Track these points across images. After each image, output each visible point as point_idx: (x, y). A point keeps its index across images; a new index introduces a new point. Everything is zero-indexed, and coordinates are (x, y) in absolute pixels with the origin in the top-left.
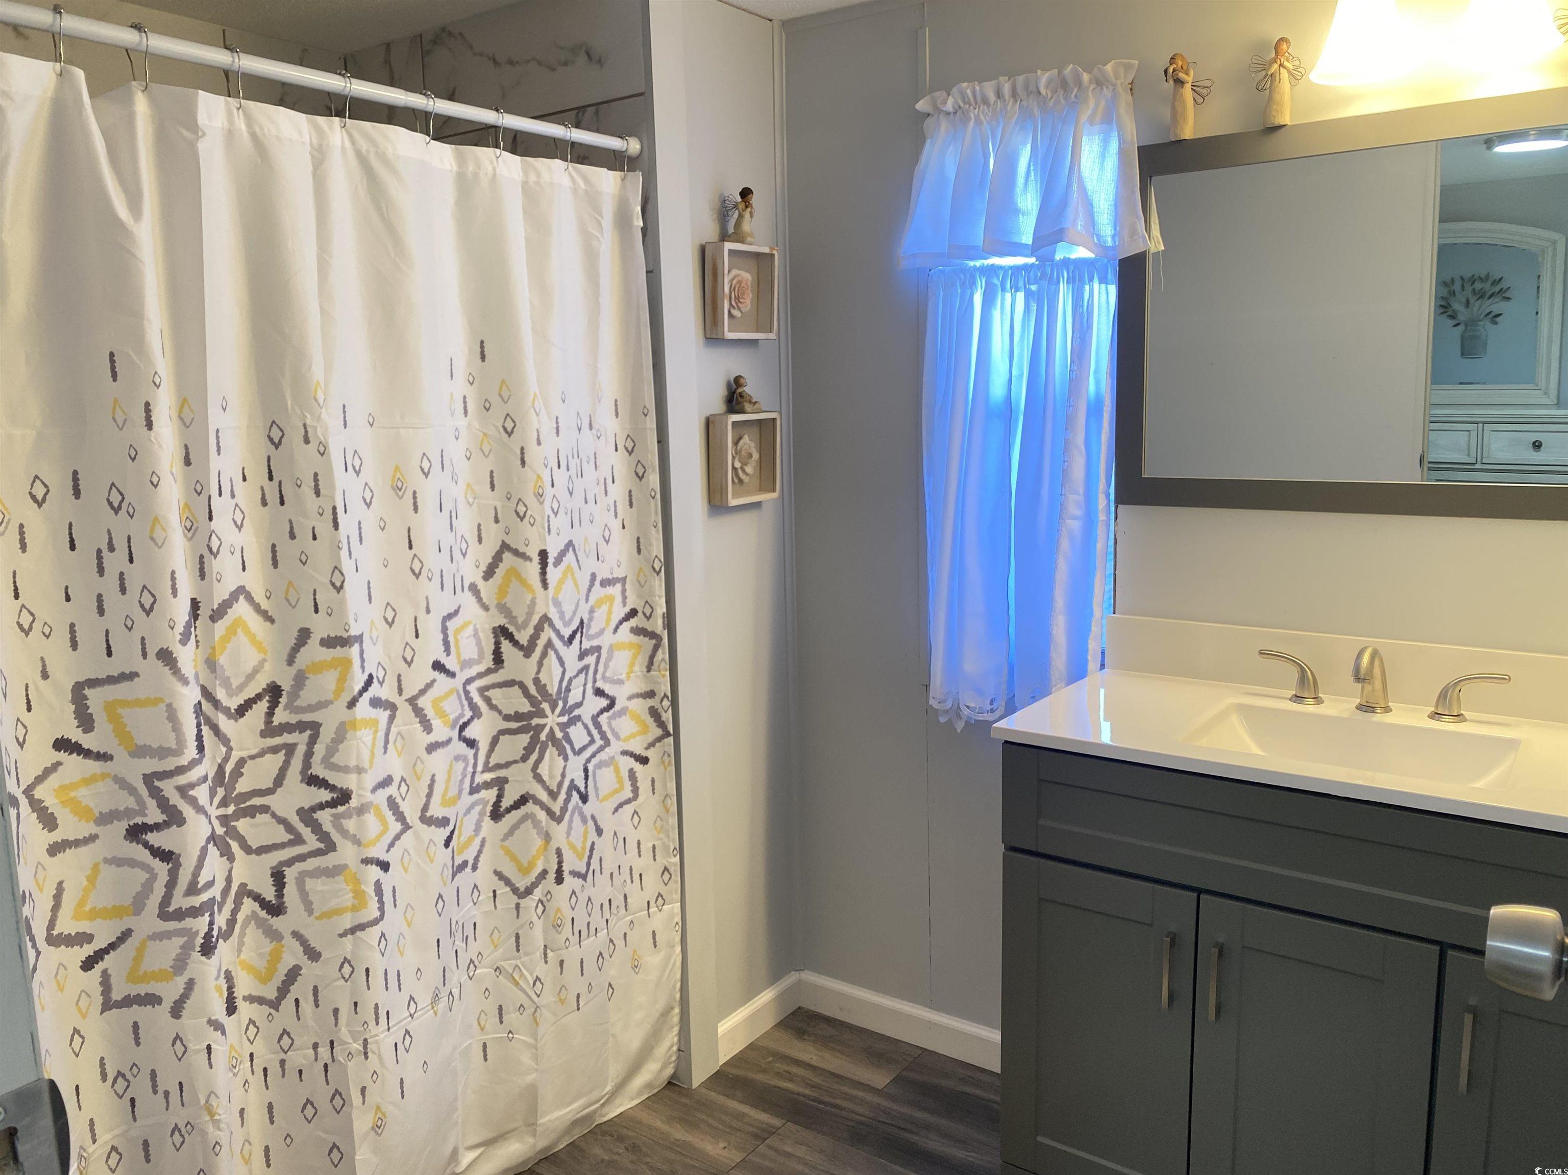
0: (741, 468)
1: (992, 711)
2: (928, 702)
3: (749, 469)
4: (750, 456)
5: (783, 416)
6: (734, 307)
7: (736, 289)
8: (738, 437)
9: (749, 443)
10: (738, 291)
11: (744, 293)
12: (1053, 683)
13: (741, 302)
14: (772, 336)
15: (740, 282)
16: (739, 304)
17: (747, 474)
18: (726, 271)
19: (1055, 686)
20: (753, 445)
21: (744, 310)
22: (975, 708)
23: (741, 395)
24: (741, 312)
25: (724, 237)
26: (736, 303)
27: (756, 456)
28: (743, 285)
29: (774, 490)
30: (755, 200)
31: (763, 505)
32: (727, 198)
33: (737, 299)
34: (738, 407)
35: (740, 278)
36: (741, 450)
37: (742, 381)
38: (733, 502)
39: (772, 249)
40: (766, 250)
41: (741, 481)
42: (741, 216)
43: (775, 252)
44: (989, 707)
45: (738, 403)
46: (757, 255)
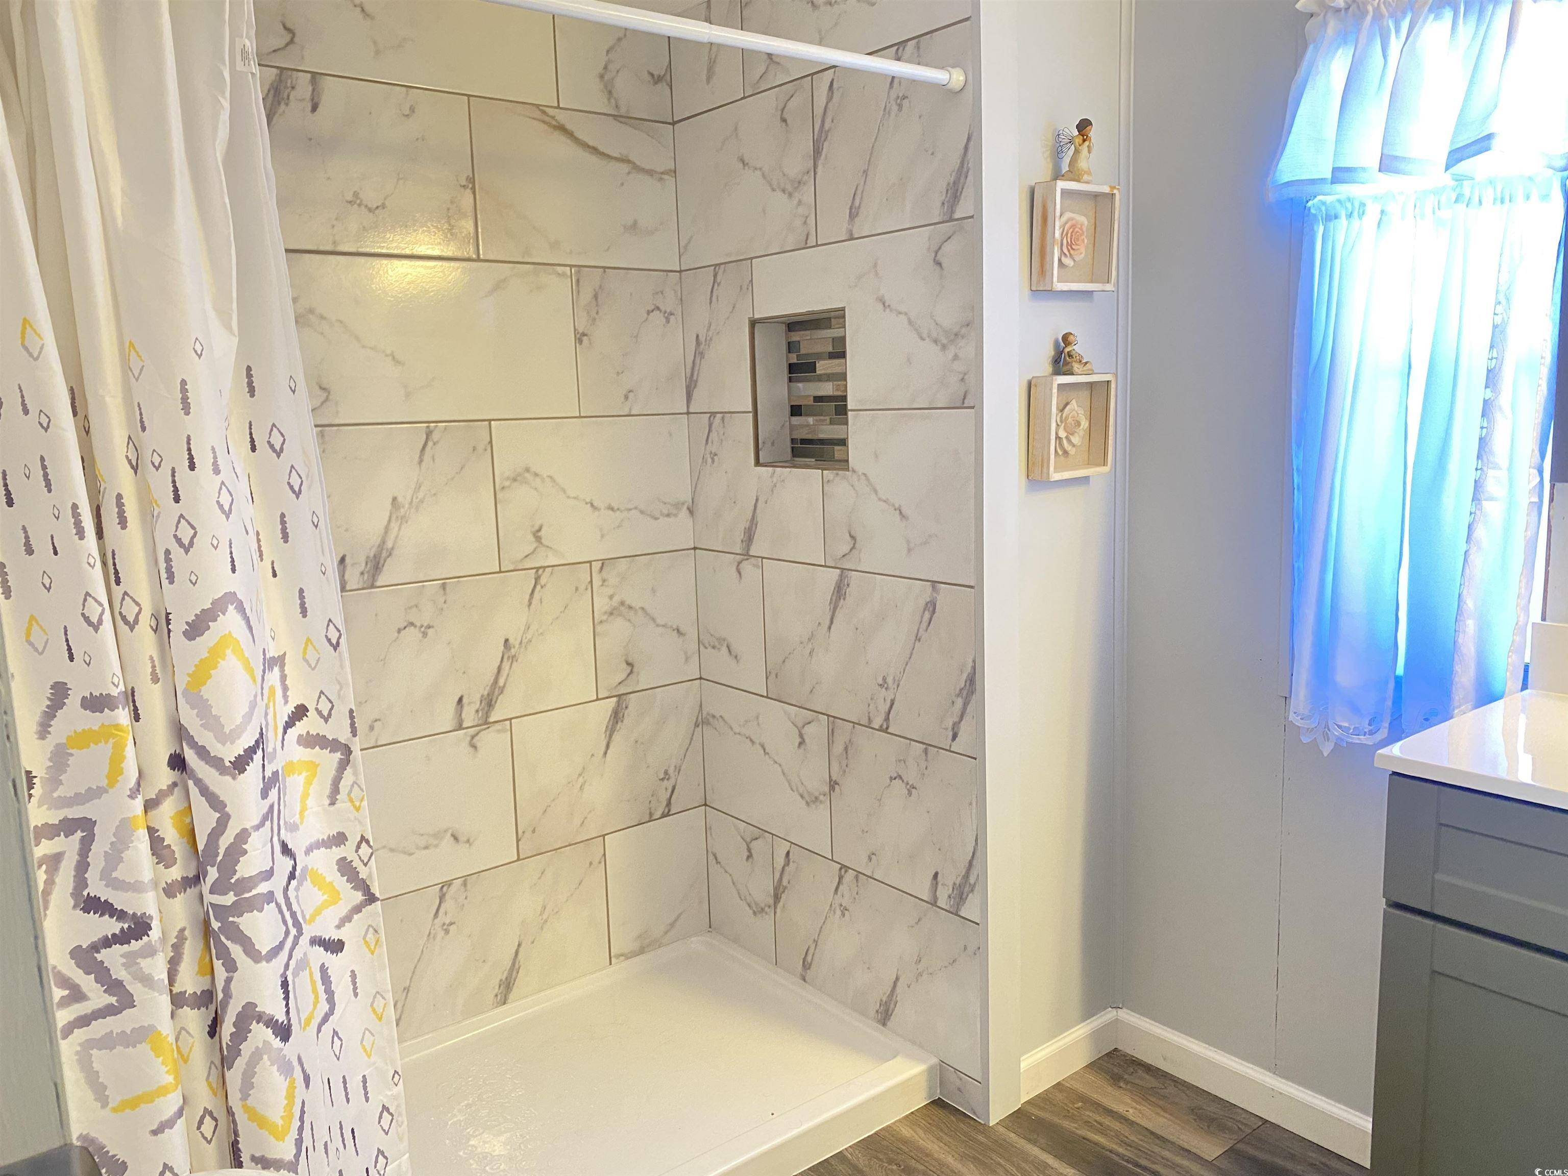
0: (1067, 437)
1: (1371, 733)
2: (1286, 718)
3: (1075, 440)
4: (1078, 424)
5: (1119, 379)
6: (1065, 254)
7: (1069, 235)
8: (1064, 402)
9: (1077, 409)
10: (1072, 236)
11: (1078, 240)
12: (1456, 704)
13: (1072, 248)
14: (1109, 287)
15: (1073, 226)
16: (1072, 252)
17: (1074, 446)
18: (1058, 213)
19: (1459, 707)
20: (1081, 411)
21: (1077, 258)
22: (1349, 728)
23: (1070, 355)
24: (1074, 260)
25: (1057, 175)
26: (1069, 251)
27: (1085, 424)
28: (1077, 229)
29: (1105, 464)
30: (1093, 133)
31: (1091, 479)
32: (1061, 132)
33: (1070, 245)
34: (1065, 369)
35: (1074, 222)
36: (1067, 418)
37: (1071, 338)
38: (1056, 476)
39: (1113, 188)
40: (1106, 189)
41: (1066, 452)
42: (1077, 151)
43: (1115, 191)
44: (1367, 729)
45: (1066, 363)
46: (1096, 196)
